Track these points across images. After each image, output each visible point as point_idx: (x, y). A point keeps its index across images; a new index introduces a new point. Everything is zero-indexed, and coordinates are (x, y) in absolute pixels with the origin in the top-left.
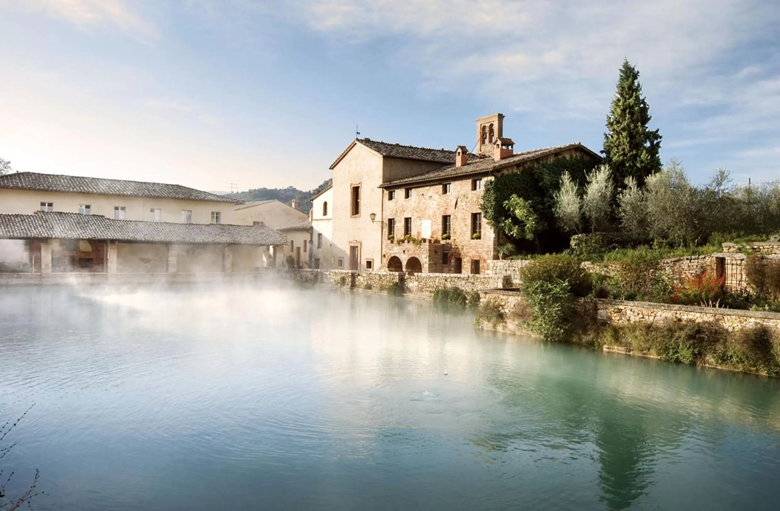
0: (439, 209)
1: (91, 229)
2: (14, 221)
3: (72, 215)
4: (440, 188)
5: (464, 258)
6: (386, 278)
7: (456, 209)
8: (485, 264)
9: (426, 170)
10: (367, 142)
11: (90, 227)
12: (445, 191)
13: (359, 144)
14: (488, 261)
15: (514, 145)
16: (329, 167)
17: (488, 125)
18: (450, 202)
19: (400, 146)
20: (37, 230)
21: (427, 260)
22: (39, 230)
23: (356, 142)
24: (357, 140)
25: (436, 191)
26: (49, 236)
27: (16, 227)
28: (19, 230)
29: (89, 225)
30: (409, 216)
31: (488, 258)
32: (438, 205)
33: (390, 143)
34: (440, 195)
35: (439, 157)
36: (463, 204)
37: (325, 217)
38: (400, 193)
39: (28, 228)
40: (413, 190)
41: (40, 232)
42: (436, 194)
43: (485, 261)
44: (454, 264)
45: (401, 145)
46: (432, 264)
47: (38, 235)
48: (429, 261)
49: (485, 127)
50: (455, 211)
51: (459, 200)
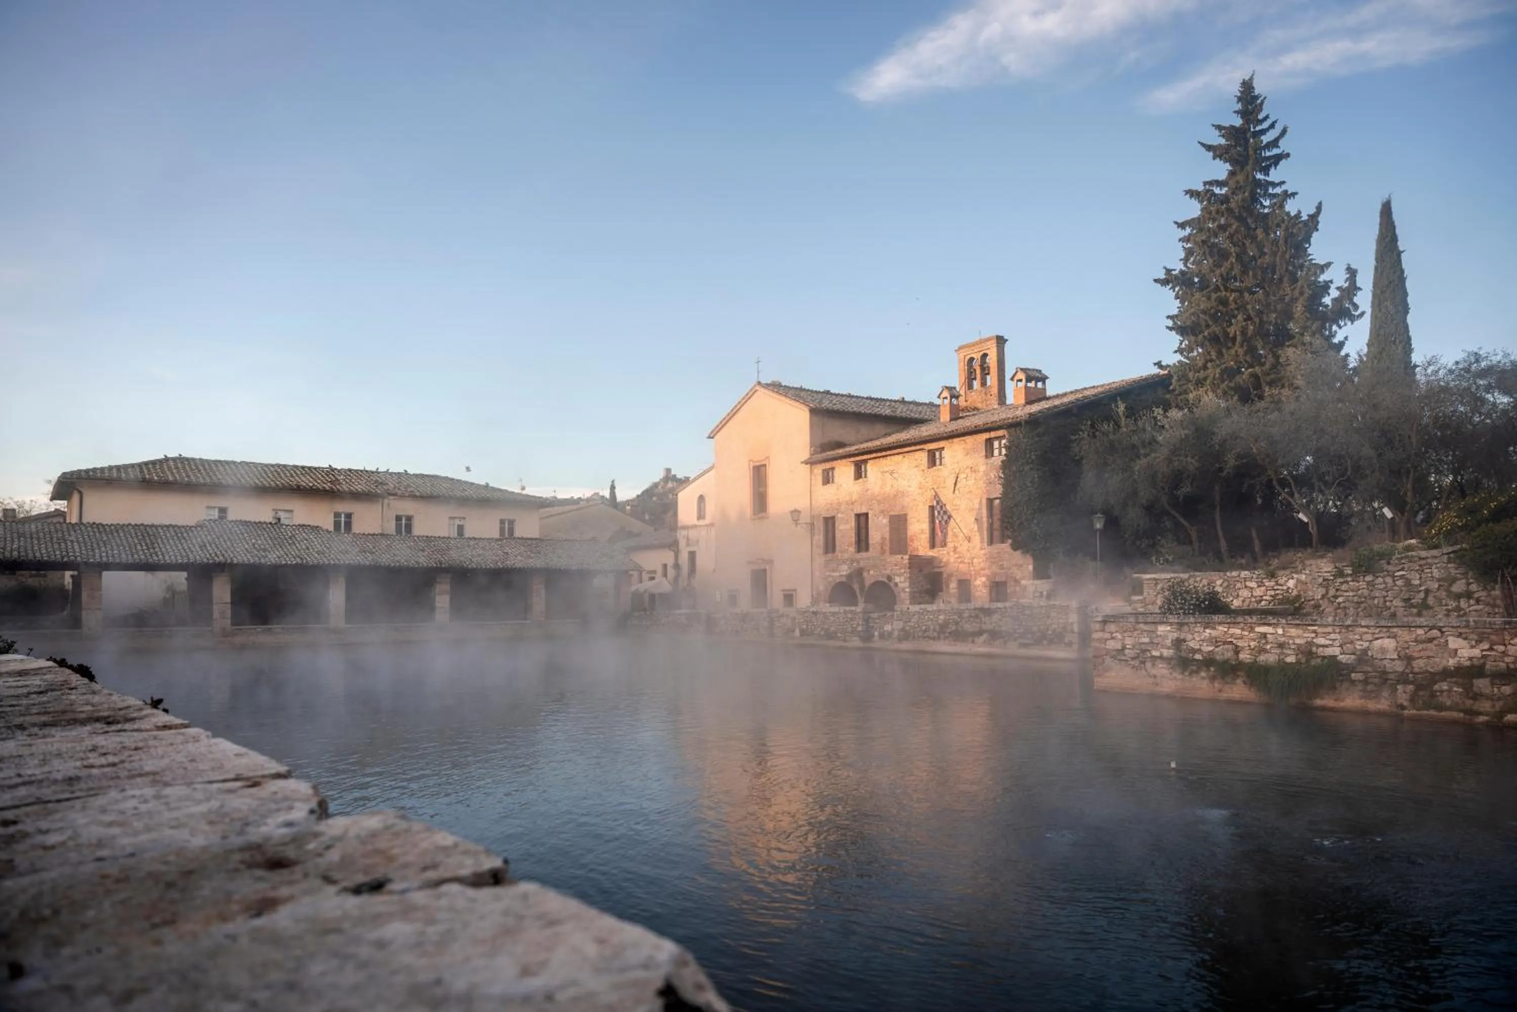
0: (923, 494)
1: (299, 548)
2: (164, 537)
3: (264, 525)
4: (922, 457)
5: (975, 580)
6: (838, 618)
7: (957, 492)
8: (1018, 589)
9: (883, 432)
10: (776, 387)
11: (298, 545)
12: (933, 461)
13: (762, 391)
14: (1023, 582)
15: (1047, 381)
16: (707, 435)
17: (977, 356)
18: (944, 482)
19: (832, 394)
20: (205, 551)
21: (907, 584)
22: (208, 551)
23: (757, 388)
24: (759, 383)
25: (915, 463)
26: (227, 560)
27: (168, 547)
28: (173, 550)
29: (296, 542)
30: (864, 511)
31: (1023, 578)
32: (920, 488)
33: (815, 389)
34: (923, 470)
35: (901, 411)
36: (968, 483)
37: (701, 522)
38: (844, 471)
39: (189, 548)
40: (870, 463)
41: (210, 555)
42: (916, 469)
43: (1017, 581)
44: (955, 591)
45: (833, 391)
46: (914, 592)
47: (208, 559)
48: (910, 587)
49: (972, 359)
50: (954, 496)
51: (962, 476)
